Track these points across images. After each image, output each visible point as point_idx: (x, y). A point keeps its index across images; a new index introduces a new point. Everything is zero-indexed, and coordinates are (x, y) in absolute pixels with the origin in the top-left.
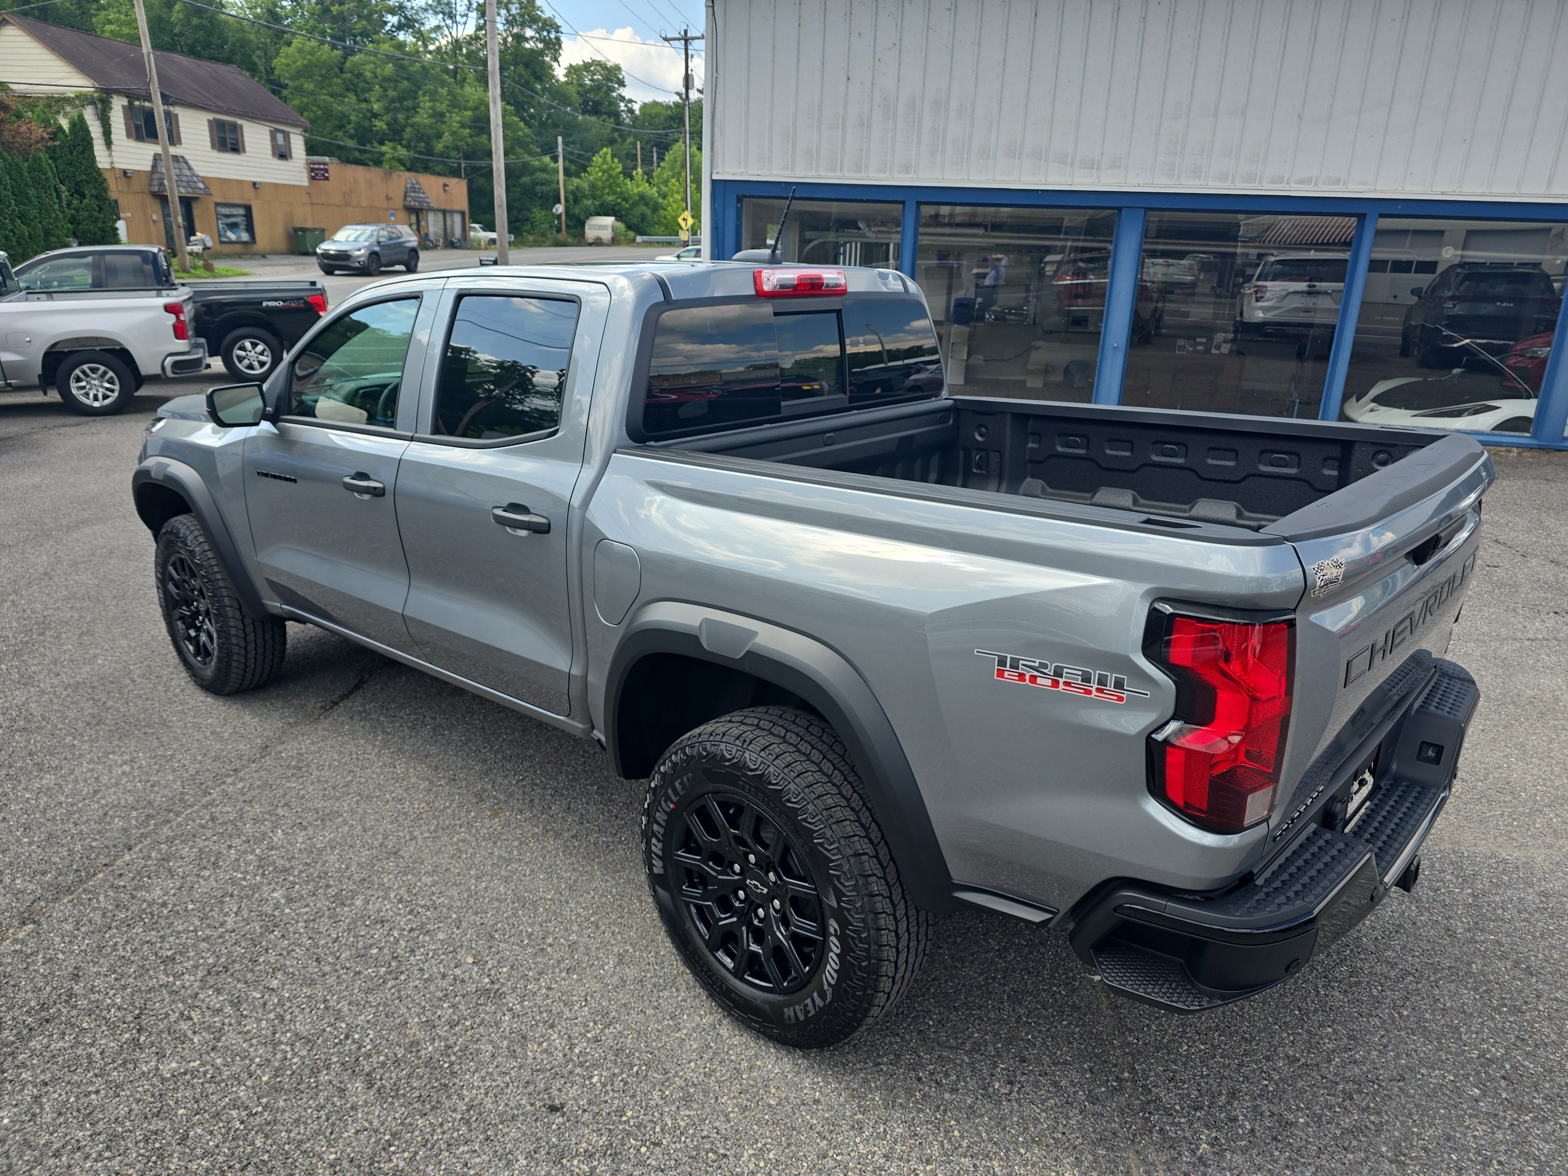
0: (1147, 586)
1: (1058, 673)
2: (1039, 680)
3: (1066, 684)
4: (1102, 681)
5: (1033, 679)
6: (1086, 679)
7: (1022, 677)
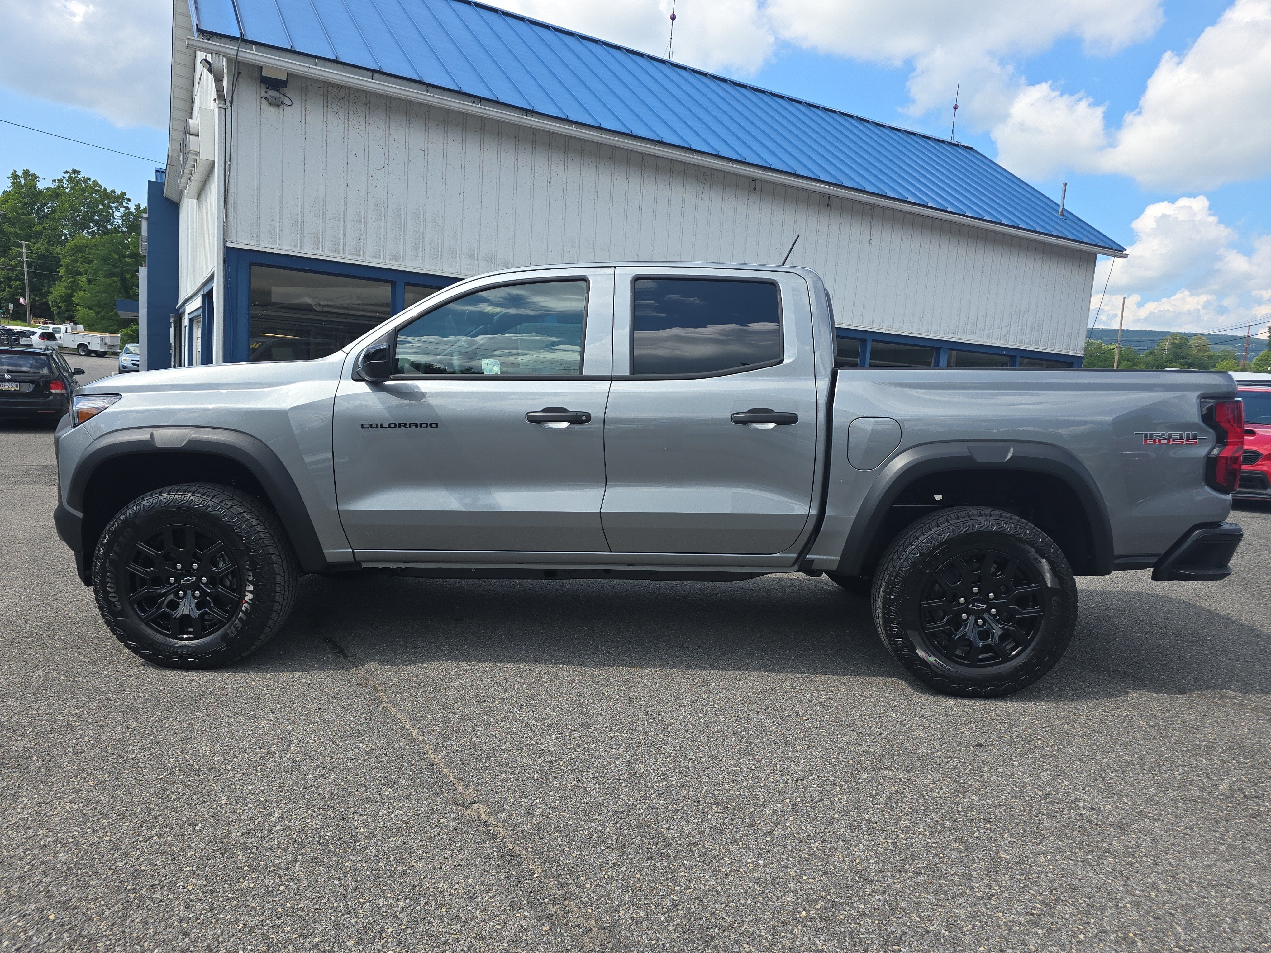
0: (1198, 393)
1: (1170, 437)
2: (1162, 442)
3: (1174, 441)
4: (1188, 437)
5: (1160, 441)
6: (1182, 437)
7: (1155, 441)
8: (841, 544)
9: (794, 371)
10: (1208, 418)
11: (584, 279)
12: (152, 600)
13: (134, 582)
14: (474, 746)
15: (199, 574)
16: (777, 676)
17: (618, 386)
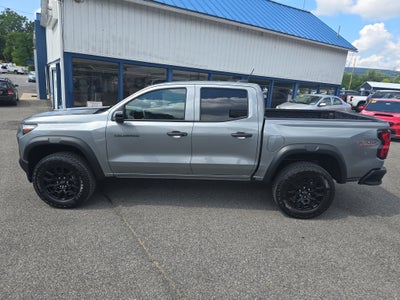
8: (264, 173)
9: (252, 120)
10: (380, 135)
11: (185, 88)
12: (52, 188)
13: (46, 183)
14: (153, 239)
15: (66, 180)
16: (243, 211)
17: (196, 124)
